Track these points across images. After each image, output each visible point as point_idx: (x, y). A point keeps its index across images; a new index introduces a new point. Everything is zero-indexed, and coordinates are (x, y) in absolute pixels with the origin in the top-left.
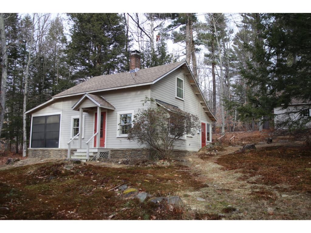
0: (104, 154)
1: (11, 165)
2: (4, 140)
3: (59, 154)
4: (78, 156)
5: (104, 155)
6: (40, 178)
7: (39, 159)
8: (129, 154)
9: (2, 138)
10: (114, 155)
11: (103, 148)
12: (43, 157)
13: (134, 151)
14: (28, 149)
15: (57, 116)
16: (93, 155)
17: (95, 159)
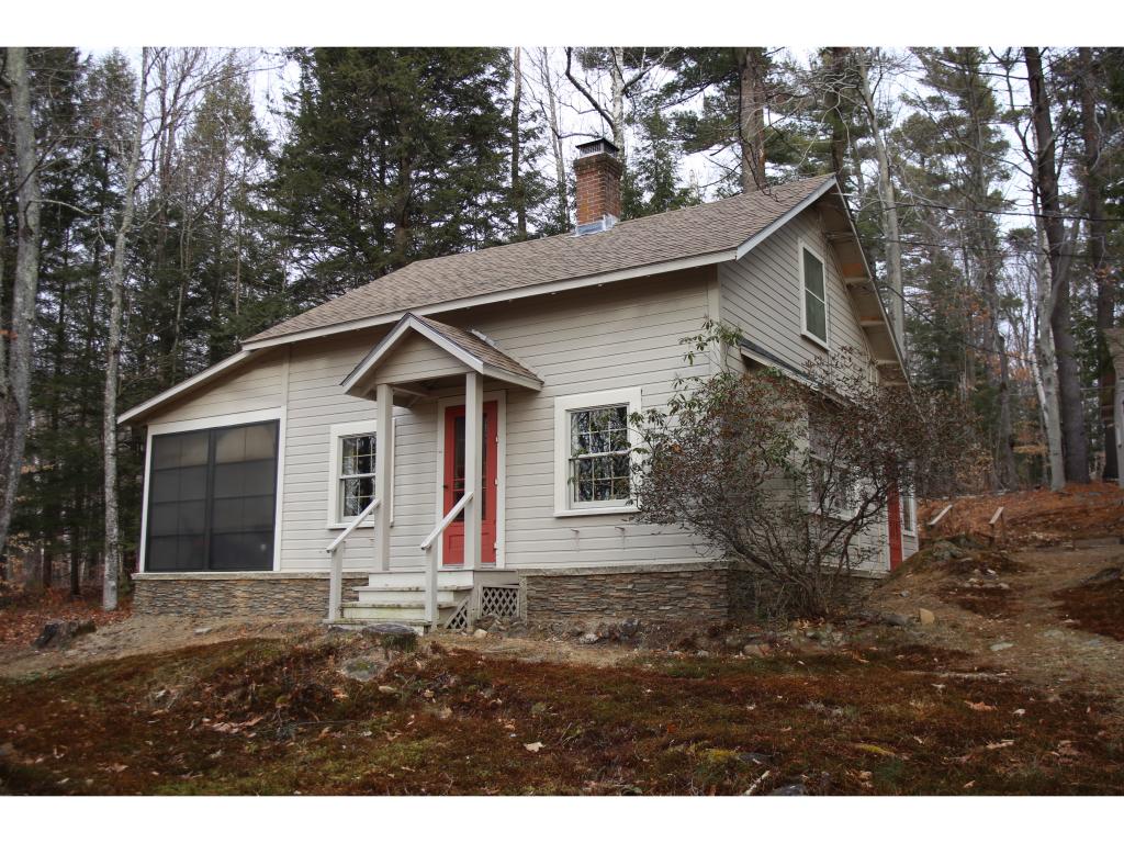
0: (500, 595)
1: (57, 649)
2: (25, 541)
3: (277, 596)
4: (381, 607)
5: (501, 600)
6: (222, 727)
7: (187, 624)
8: (621, 594)
9: (16, 534)
10: (546, 600)
11: (489, 566)
12: (202, 611)
13: (648, 581)
14: (134, 576)
15: (261, 428)
16: (455, 604)
17: (462, 620)
